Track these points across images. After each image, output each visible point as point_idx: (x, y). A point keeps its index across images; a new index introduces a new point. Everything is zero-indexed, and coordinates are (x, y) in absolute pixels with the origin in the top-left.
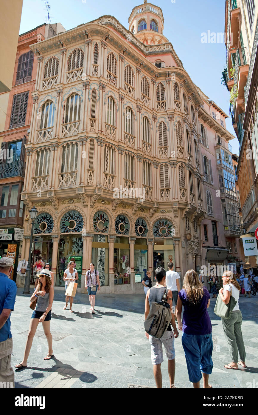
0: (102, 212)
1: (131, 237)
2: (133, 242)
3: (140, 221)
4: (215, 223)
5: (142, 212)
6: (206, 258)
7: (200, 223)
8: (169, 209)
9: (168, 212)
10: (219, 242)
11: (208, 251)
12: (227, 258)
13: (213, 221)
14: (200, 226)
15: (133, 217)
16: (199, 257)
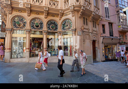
0: (21, 17)
1: (44, 31)
2: (45, 33)
3: (53, 22)
4: (111, 24)
5: (53, 17)
6: (102, 42)
7: (98, 23)
8: (69, 12)
9: (69, 14)
10: (114, 34)
11: (103, 38)
12: (119, 43)
13: (109, 23)
14: (98, 25)
15: (46, 20)
16: (97, 42)
